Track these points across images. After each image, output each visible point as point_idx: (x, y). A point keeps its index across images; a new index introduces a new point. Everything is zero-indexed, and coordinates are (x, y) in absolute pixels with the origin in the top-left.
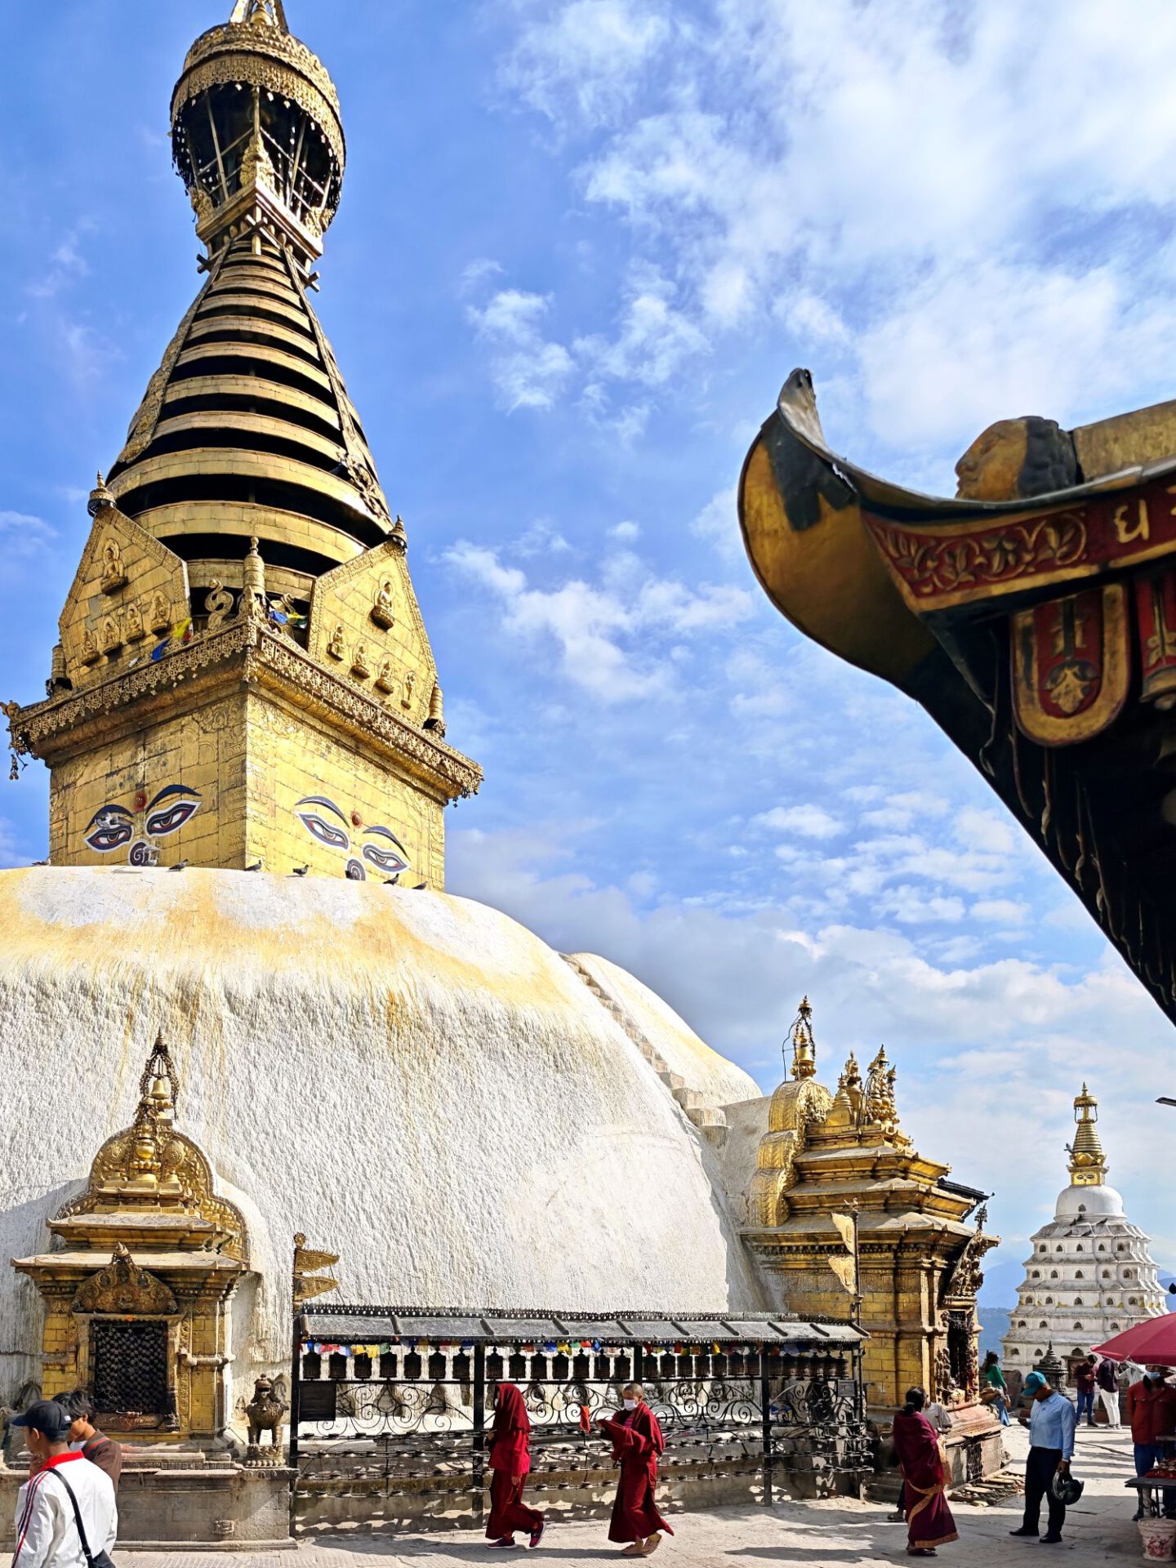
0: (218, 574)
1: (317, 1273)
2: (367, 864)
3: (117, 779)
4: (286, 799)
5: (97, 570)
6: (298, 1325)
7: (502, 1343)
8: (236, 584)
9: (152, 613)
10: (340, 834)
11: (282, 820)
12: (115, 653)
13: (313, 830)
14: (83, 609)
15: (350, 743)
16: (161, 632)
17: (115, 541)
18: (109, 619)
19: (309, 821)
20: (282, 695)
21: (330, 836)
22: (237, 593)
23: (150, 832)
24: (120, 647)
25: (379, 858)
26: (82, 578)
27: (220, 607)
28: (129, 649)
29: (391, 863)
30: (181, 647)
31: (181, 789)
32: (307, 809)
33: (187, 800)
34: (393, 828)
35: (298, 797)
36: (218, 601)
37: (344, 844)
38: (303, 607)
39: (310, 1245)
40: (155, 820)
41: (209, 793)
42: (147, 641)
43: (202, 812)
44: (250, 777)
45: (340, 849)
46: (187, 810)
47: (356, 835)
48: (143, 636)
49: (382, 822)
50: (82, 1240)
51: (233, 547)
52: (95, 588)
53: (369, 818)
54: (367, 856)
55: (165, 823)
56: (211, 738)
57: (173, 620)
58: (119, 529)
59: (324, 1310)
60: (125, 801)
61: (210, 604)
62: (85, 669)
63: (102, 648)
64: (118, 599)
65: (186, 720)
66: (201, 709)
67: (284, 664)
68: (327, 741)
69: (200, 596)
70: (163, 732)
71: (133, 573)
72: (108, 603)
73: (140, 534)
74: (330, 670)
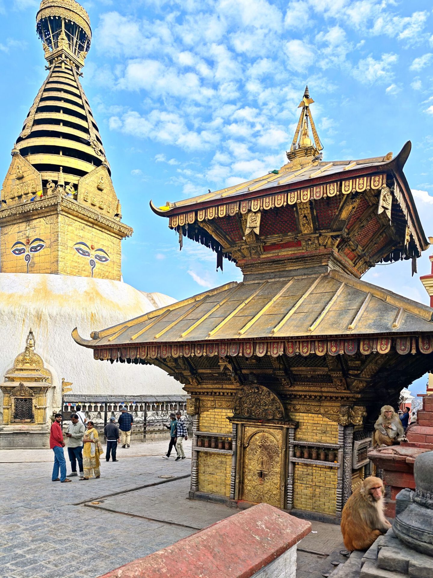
0: (50, 176)
1: (68, 387)
2: (96, 260)
3: (21, 234)
4: (71, 244)
5: (14, 171)
6: (63, 399)
7: (111, 403)
8: (56, 179)
9: (31, 187)
10: (87, 252)
11: (70, 250)
12: (20, 197)
13: (79, 252)
14: (10, 182)
15: (91, 225)
16: (34, 193)
17: (20, 164)
18: (18, 187)
19: (78, 250)
20: (70, 214)
21: (84, 253)
22: (55, 182)
23: (31, 251)
24: (22, 195)
25: (100, 258)
26: (9, 173)
27: (51, 187)
28: (24, 196)
29: (104, 259)
30: (39, 199)
31: (40, 240)
32: (77, 246)
33: (42, 243)
34: (104, 249)
35: (75, 243)
36: (50, 185)
37: (89, 255)
38: (76, 186)
39: (65, 381)
40: (32, 248)
41: (48, 242)
42: (29, 195)
43: (46, 247)
44: (60, 239)
45: (88, 257)
46: (42, 246)
47: (93, 253)
48: (28, 193)
49: (101, 248)
50: (12, 380)
51: (55, 168)
52: (14, 176)
53: (96, 247)
54: (96, 258)
55: (34, 249)
56: (49, 226)
57: (37, 190)
58: (20, 159)
59: (69, 396)
60: (24, 241)
61: (48, 186)
62: (11, 200)
63: (16, 195)
64: (21, 181)
65: (42, 219)
66: (46, 217)
67: (70, 206)
68: (83, 225)
69: (45, 183)
70: (35, 222)
71: (25, 174)
72: (18, 182)
73: (27, 163)
74: (84, 205)
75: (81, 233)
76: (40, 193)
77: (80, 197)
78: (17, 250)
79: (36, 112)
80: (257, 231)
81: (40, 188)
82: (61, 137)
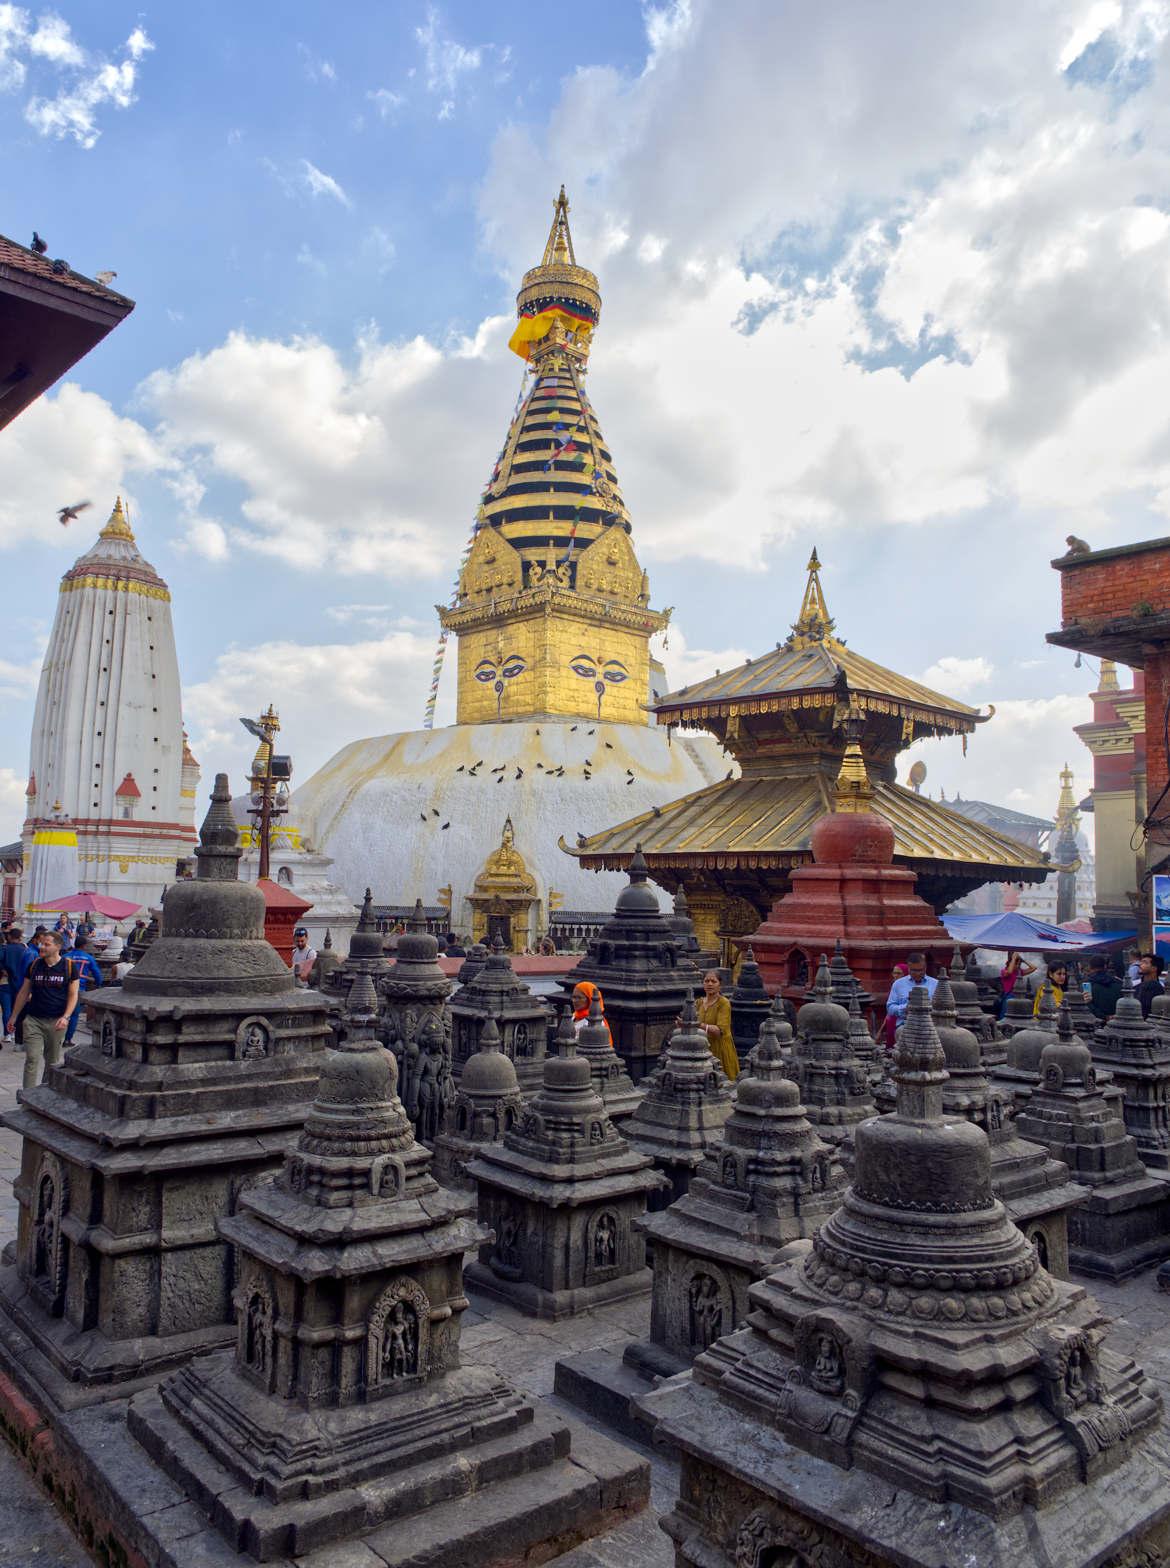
0: (533, 554)
1: (557, 901)
2: (606, 681)
3: (489, 648)
4: (565, 660)
5: (480, 551)
8: (542, 558)
9: (506, 575)
10: (592, 670)
11: (564, 672)
12: (489, 590)
13: (578, 672)
14: (475, 569)
15: (598, 623)
16: (510, 585)
17: (490, 540)
18: (486, 575)
19: (576, 668)
20: (563, 613)
21: (587, 673)
22: (542, 564)
23: (505, 676)
24: (492, 588)
25: (613, 677)
26: (474, 554)
28: (496, 589)
29: (619, 678)
30: (518, 595)
31: (519, 658)
32: (576, 663)
33: (521, 663)
35: (572, 658)
37: (594, 675)
38: (573, 566)
41: (530, 661)
42: (503, 587)
43: (527, 670)
44: (548, 656)
45: (593, 677)
46: (521, 668)
47: (601, 669)
48: (502, 584)
49: (614, 659)
50: (485, 889)
51: (540, 541)
52: (481, 559)
53: (607, 659)
54: (606, 677)
55: (510, 673)
56: (531, 635)
57: (515, 580)
58: (491, 532)
60: (493, 659)
61: (531, 572)
62: (476, 594)
63: (484, 587)
64: (491, 566)
65: (521, 625)
66: (527, 620)
67: (564, 601)
68: (585, 626)
69: (526, 566)
70: (511, 629)
71: (498, 557)
72: (486, 567)
73: (501, 539)
74: (586, 595)
75: (583, 641)
76: (519, 585)
77: (580, 582)
78: (483, 673)
79: (515, 453)
80: (736, 735)
81: (519, 576)
82: (552, 490)
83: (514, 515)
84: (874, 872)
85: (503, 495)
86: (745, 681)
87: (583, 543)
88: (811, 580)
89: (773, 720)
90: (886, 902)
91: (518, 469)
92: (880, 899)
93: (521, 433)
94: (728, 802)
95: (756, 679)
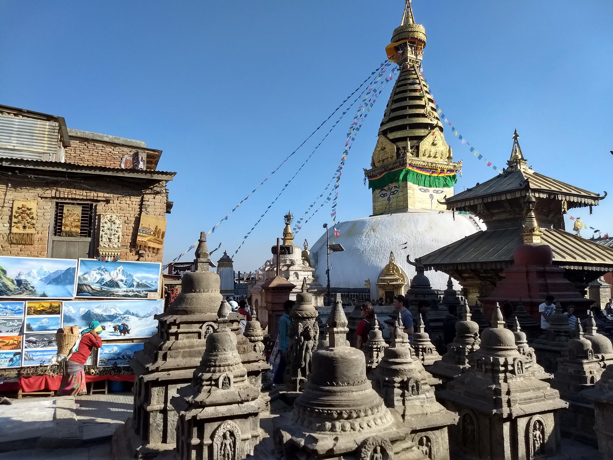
0: (401, 144)
2: (434, 194)
5: (379, 146)
8: (405, 146)
9: (390, 154)
10: (427, 190)
11: (415, 191)
12: (383, 161)
14: (377, 152)
16: (391, 158)
17: (382, 140)
18: (382, 154)
19: (420, 190)
21: (425, 191)
24: (384, 160)
25: (437, 192)
27: (402, 152)
28: (386, 160)
29: (440, 192)
30: (395, 162)
33: (397, 189)
36: (402, 151)
37: (428, 192)
38: (418, 148)
40: (391, 192)
41: (401, 188)
42: (389, 159)
43: (400, 191)
46: (397, 191)
47: (431, 189)
48: (388, 158)
50: (383, 281)
52: (379, 149)
54: (434, 192)
55: (393, 193)
58: (383, 138)
60: (386, 189)
61: (400, 152)
62: (378, 163)
63: (381, 159)
64: (384, 151)
67: (414, 162)
69: (398, 149)
71: (386, 147)
72: (382, 152)
73: (387, 140)
74: (424, 159)
76: (395, 158)
77: (421, 154)
78: (382, 194)
79: (392, 104)
80: (482, 212)
81: (395, 154)
82: (408, 117)
83: (392, 130)
84: (542, 268)
85: (388, 122)
86: (485, 189)
87: (421, 138)
88: (515, 143)
89: (498, 204)
90: (549, 281)
91: (393, 110)
92: (546, 280)
93: (394, 95)
94: (479, 241)
95: (491, 187)
